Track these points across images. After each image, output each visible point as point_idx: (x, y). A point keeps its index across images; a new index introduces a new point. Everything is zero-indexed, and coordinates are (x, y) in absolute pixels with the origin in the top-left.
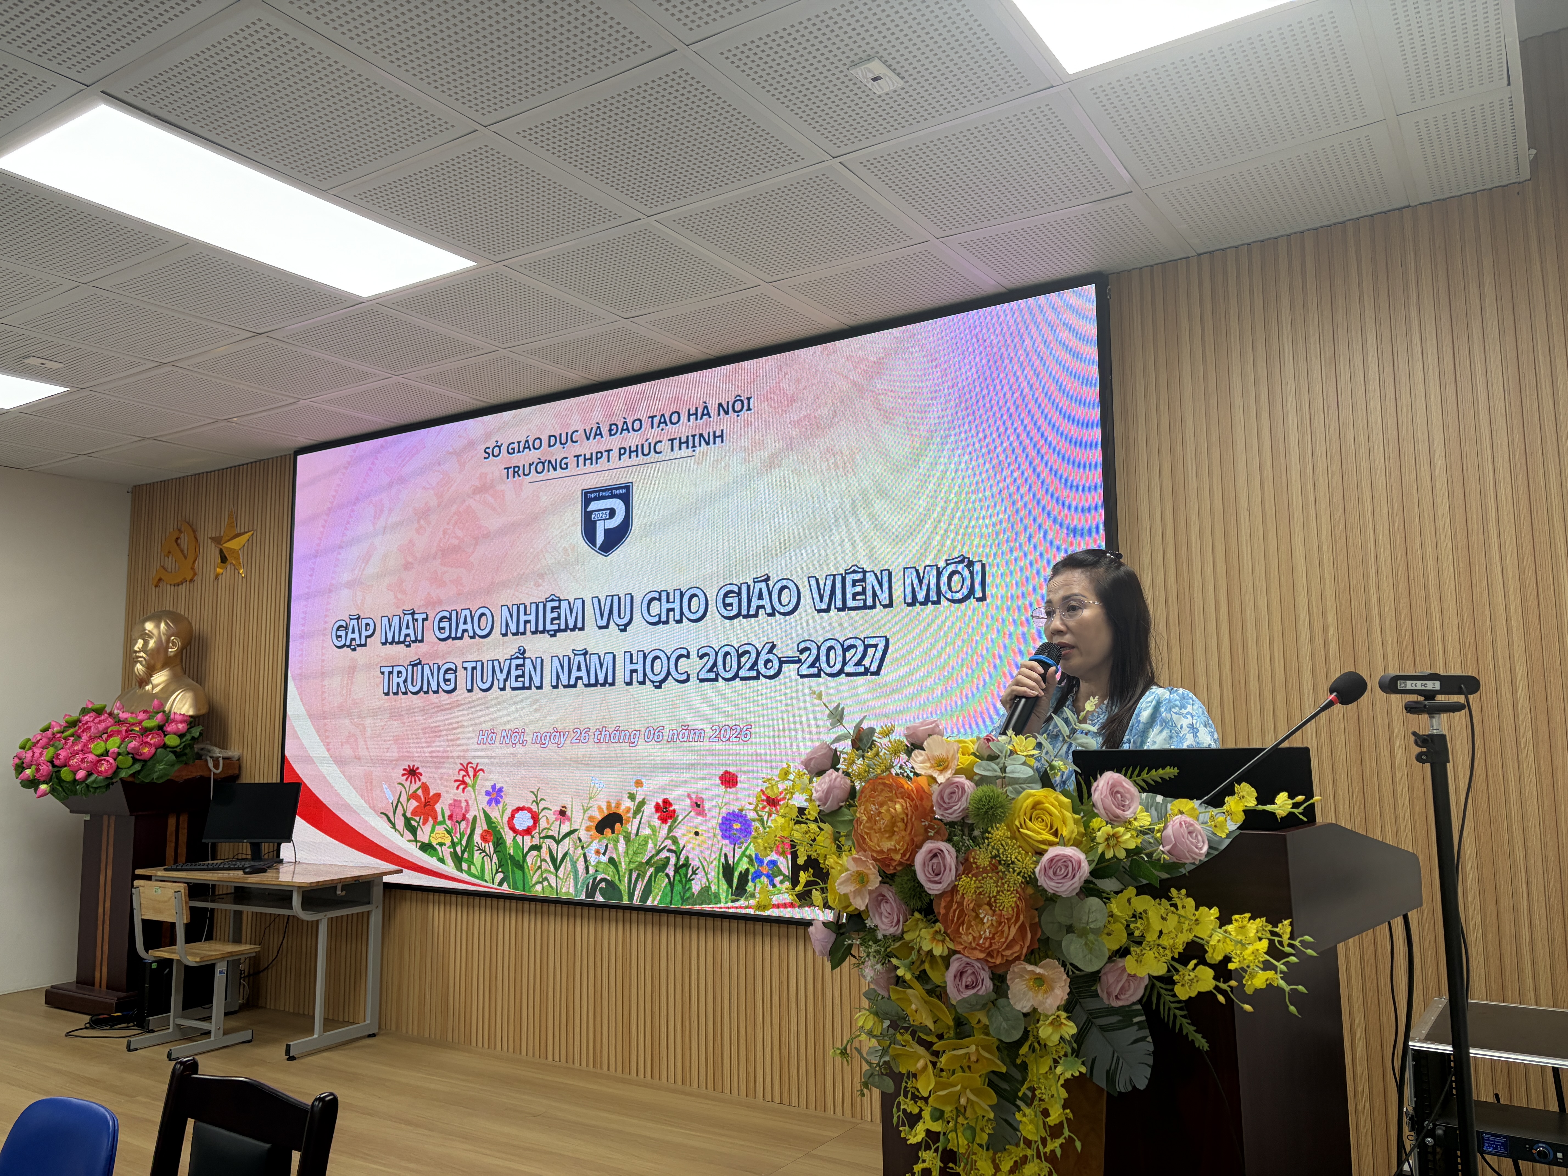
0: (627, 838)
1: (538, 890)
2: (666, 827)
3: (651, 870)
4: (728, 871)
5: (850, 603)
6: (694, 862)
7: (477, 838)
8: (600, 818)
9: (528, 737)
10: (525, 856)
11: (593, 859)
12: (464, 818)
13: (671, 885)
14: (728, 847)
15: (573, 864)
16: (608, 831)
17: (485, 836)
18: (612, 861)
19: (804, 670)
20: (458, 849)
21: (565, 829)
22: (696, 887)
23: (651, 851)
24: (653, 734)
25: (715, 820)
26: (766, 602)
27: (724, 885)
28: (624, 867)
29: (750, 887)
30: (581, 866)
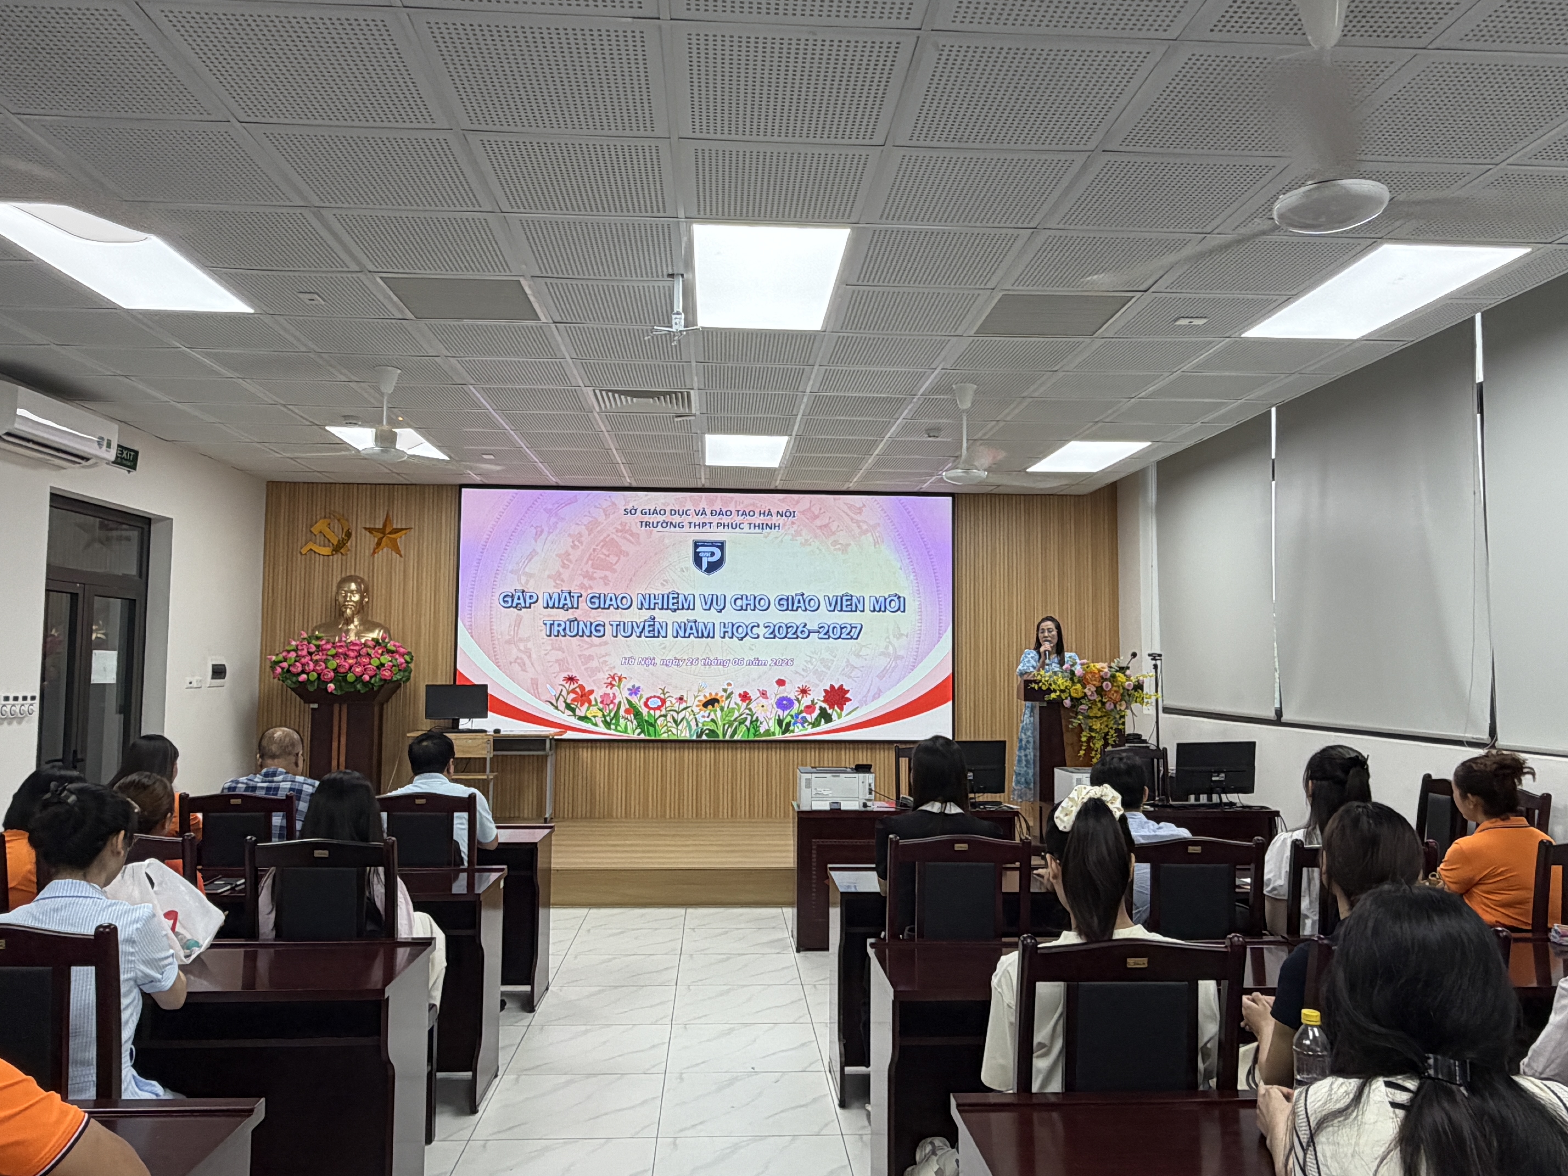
0: (722, 709)
1: (665, 736)
2: (745, 704)
3: (736, 723)
4: (780, 722)
5: (844, 608)
6: (761, 719)
7: (622, 712)
8: (705, 700)
9: (657, 661)
10: (656, 721)
11: (701, 720)
12: (612, 702)
13: (748, 730)
14: (780, 712)
15: (688, 723)
16: (710, 707)
17: (627, 711)
18: (713, 720)
19: (821, 635)
20: (608, 719)
21: (683, 706)
22: (762, 730)
23: (736, 714)
24: (738, 662)
25: (773, 700)
26: (802, 604)
27: (778, 728)
28: (720, 723)
29: (791, 728)
30: (693, 723)
